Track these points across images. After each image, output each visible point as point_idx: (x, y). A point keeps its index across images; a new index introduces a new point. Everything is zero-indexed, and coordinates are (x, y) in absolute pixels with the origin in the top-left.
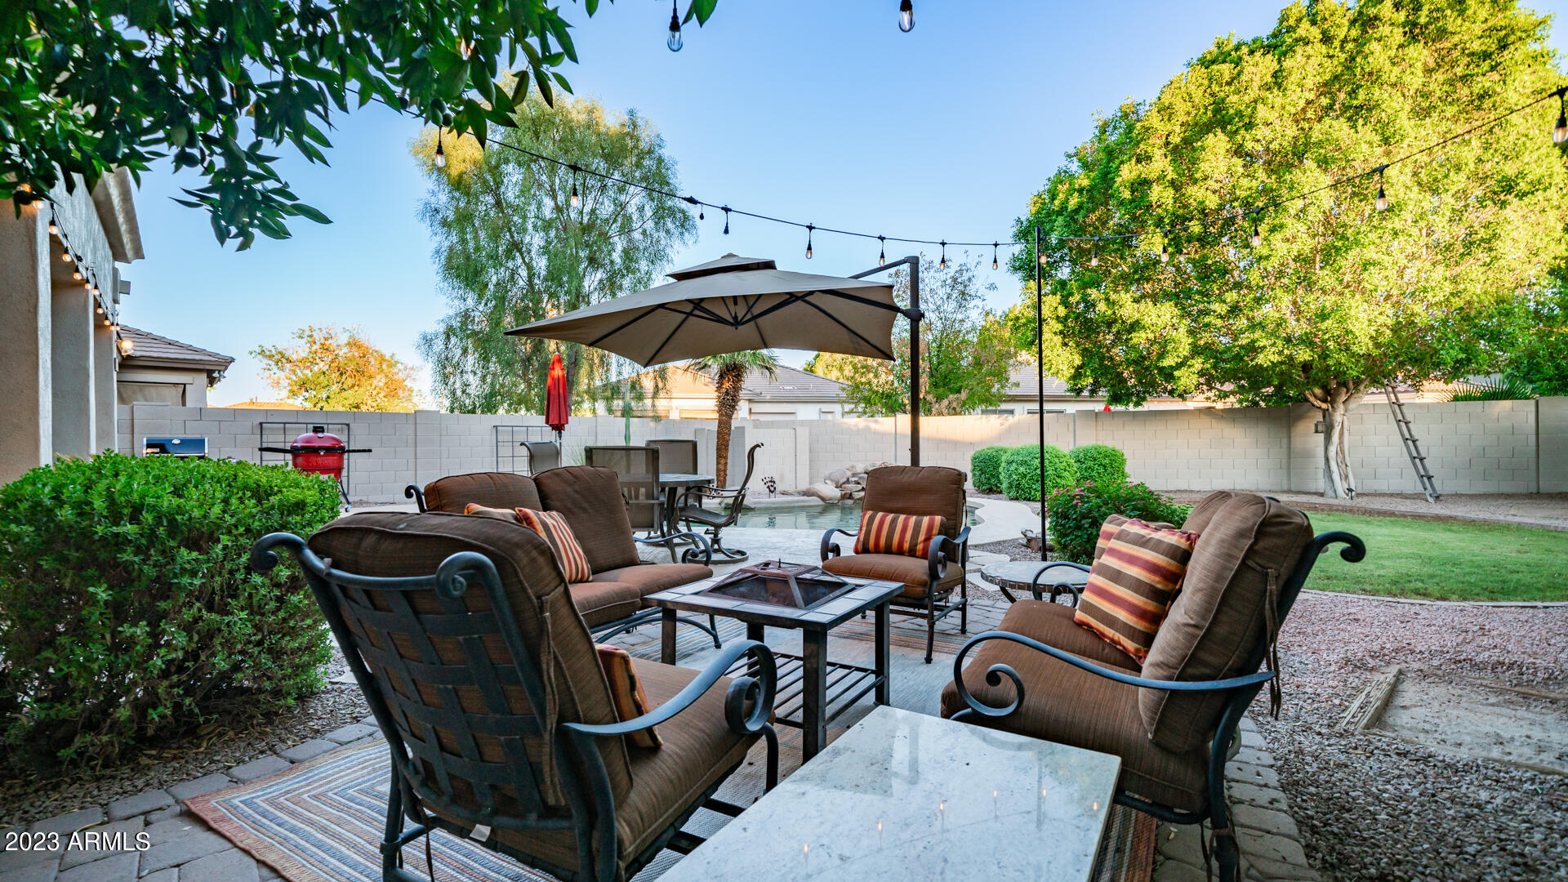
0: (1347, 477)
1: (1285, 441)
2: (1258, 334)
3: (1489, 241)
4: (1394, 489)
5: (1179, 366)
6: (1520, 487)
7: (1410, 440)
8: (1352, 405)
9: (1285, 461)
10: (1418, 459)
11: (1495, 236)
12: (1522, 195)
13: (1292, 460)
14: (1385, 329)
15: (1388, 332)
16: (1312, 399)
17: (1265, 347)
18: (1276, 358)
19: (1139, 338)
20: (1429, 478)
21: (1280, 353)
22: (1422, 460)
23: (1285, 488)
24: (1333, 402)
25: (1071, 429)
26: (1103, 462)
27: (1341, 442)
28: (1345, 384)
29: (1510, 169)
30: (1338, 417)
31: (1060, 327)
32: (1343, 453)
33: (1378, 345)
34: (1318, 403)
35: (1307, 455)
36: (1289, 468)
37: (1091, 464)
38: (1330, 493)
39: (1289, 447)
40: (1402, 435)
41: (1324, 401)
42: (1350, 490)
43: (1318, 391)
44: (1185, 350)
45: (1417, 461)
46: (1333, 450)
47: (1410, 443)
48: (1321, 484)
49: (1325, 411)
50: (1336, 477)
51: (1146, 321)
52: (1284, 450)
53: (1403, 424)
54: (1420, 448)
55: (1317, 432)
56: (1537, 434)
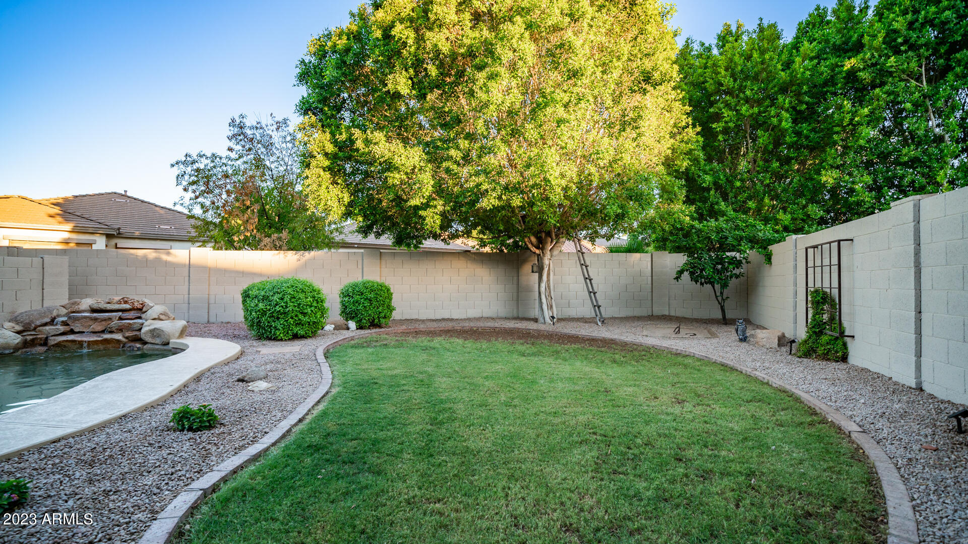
0: (551, 307)
1: (515, 278)
2: (482, 178)
3: (635, 120)
4: (580, 315)
5: (426, 206)
6: (645, 312)
7: (588, 279)
8: (556, 252)
9: (515, 294)
10: (592, 293)
11: (640, 117)
12: (655, 85)
13: (519, 294)
14: (572, 184)
15: (574, 187)
16: (530, 246)
17: (487, 191)
18: (497, 203)
19: (395, 178)
20: (599, 307)
21: (500, 198)
22: (595, 293)
23: (515, 315)
24: (543, 249)
25: (360, 266)
26: (369, 296)
27: (548, 280)
28: (549, 234)
29: (648, 64)
30: (546, 261)
31: (327, 163)
32: (549, 289)
33: (566, 197)
34: (533, 249)
35: (529, 290)
36: (518, 300)
37: (357, 298)
38: (541, 320)
39: (518, 284)
40: (584, 275)
41: (538, 248)
42: (553, 317)
43: (533, 239)
44: (428, 190)
45: (592, 294)
46: (543, 285)
47: (588, 281)
48: (535, 313)
49: (539, 255)
50: (545, 307)
51: (397, 161)
52: (515, 286)
53: (584, 267)
54: (594, 285)
55: (533, 272)
56: (652, 276)
